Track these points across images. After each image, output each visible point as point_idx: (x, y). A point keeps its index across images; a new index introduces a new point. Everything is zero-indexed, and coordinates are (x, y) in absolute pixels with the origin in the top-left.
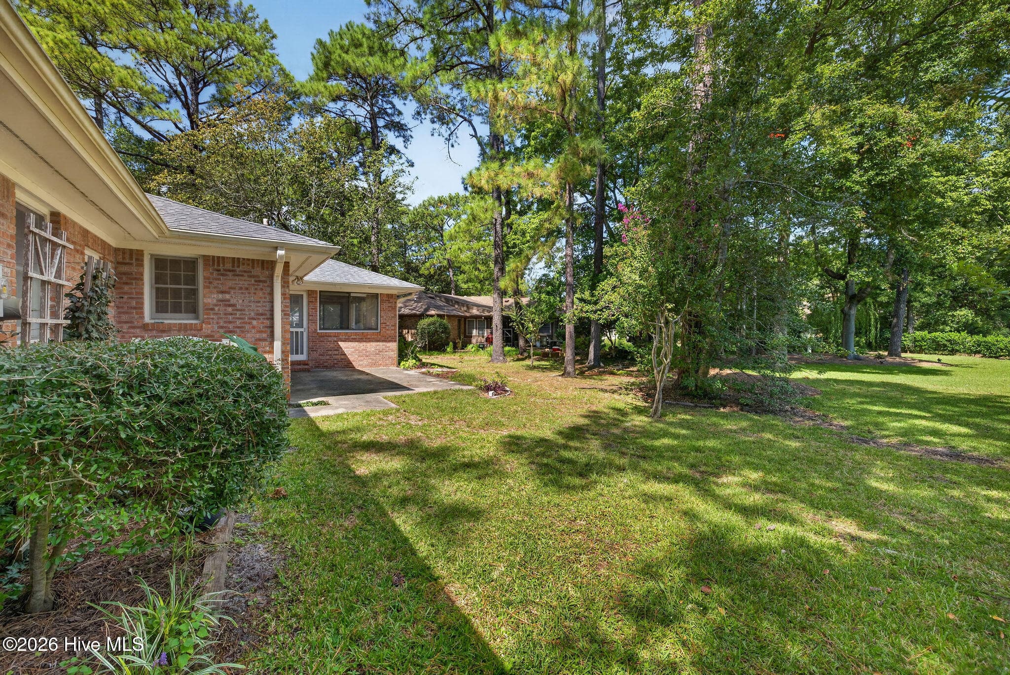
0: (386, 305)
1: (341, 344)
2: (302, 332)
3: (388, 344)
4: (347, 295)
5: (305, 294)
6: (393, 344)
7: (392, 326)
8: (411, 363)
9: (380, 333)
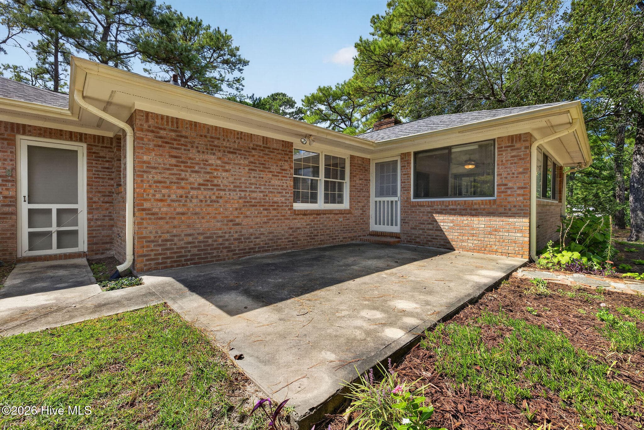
0: (507, 155)
1: (439, 218)
2: (396, 202)
3: (511, 220)
4: (447, 151)
5: (399, 159)
6: (527, 220)
7: (519, 188)
8: (566, 257)
9: (495, 201)
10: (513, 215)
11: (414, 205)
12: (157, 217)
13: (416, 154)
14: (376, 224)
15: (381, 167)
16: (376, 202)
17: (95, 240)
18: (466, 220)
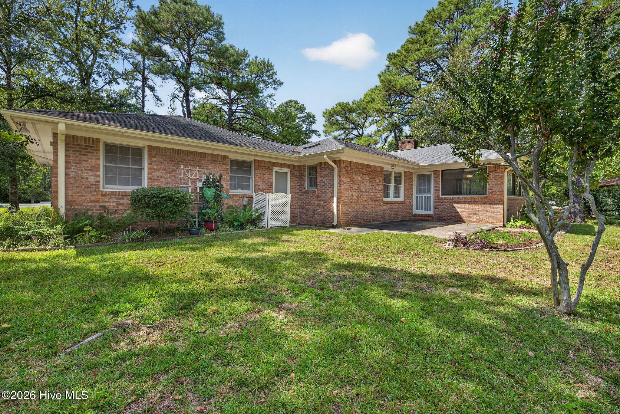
1: (456, 206)
2: (430, 197)
3: (495, 207)
4: (461, 170)
5: (432, 173)
6: (502, 207)
7: (499, 191)
8: (520, 223)
9: (487, 197)
10: (496, 204)
11: (442, 199)
12: (345, 204)
13: (443, 171)
14: (417, 209)
15: (420, 177)
16: (417, 197)
17: (293, 215)
18: (471, 206)
